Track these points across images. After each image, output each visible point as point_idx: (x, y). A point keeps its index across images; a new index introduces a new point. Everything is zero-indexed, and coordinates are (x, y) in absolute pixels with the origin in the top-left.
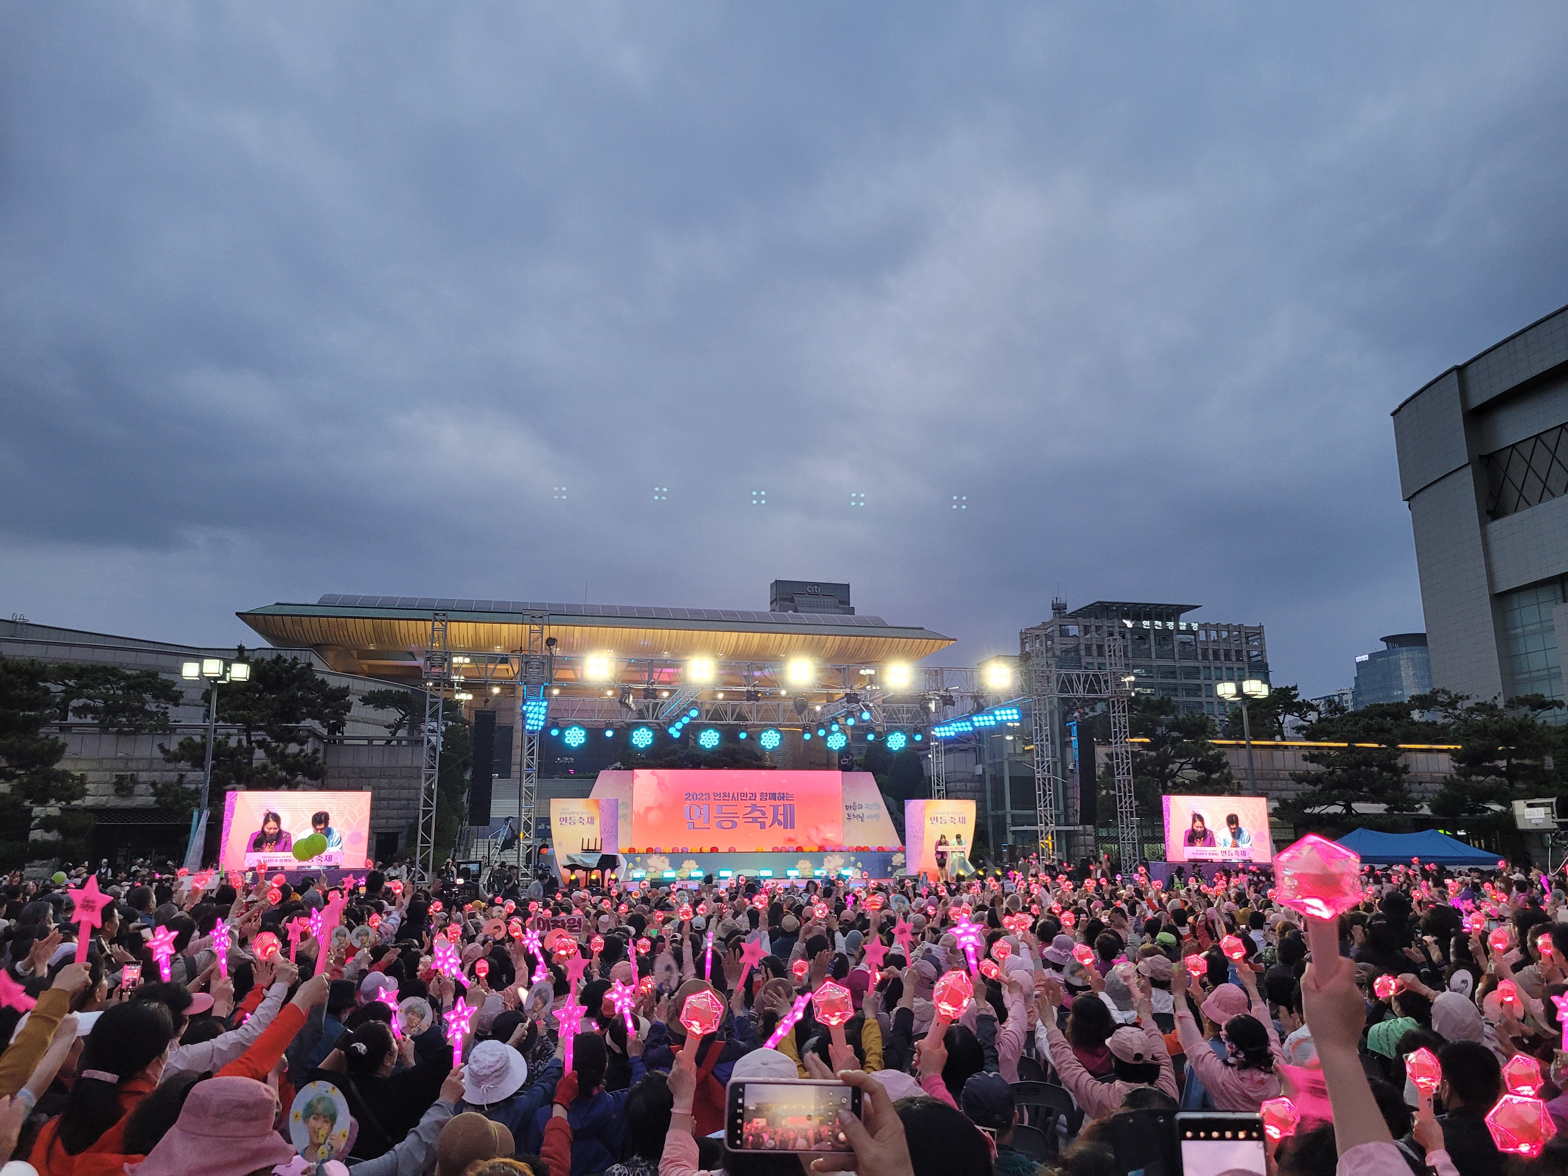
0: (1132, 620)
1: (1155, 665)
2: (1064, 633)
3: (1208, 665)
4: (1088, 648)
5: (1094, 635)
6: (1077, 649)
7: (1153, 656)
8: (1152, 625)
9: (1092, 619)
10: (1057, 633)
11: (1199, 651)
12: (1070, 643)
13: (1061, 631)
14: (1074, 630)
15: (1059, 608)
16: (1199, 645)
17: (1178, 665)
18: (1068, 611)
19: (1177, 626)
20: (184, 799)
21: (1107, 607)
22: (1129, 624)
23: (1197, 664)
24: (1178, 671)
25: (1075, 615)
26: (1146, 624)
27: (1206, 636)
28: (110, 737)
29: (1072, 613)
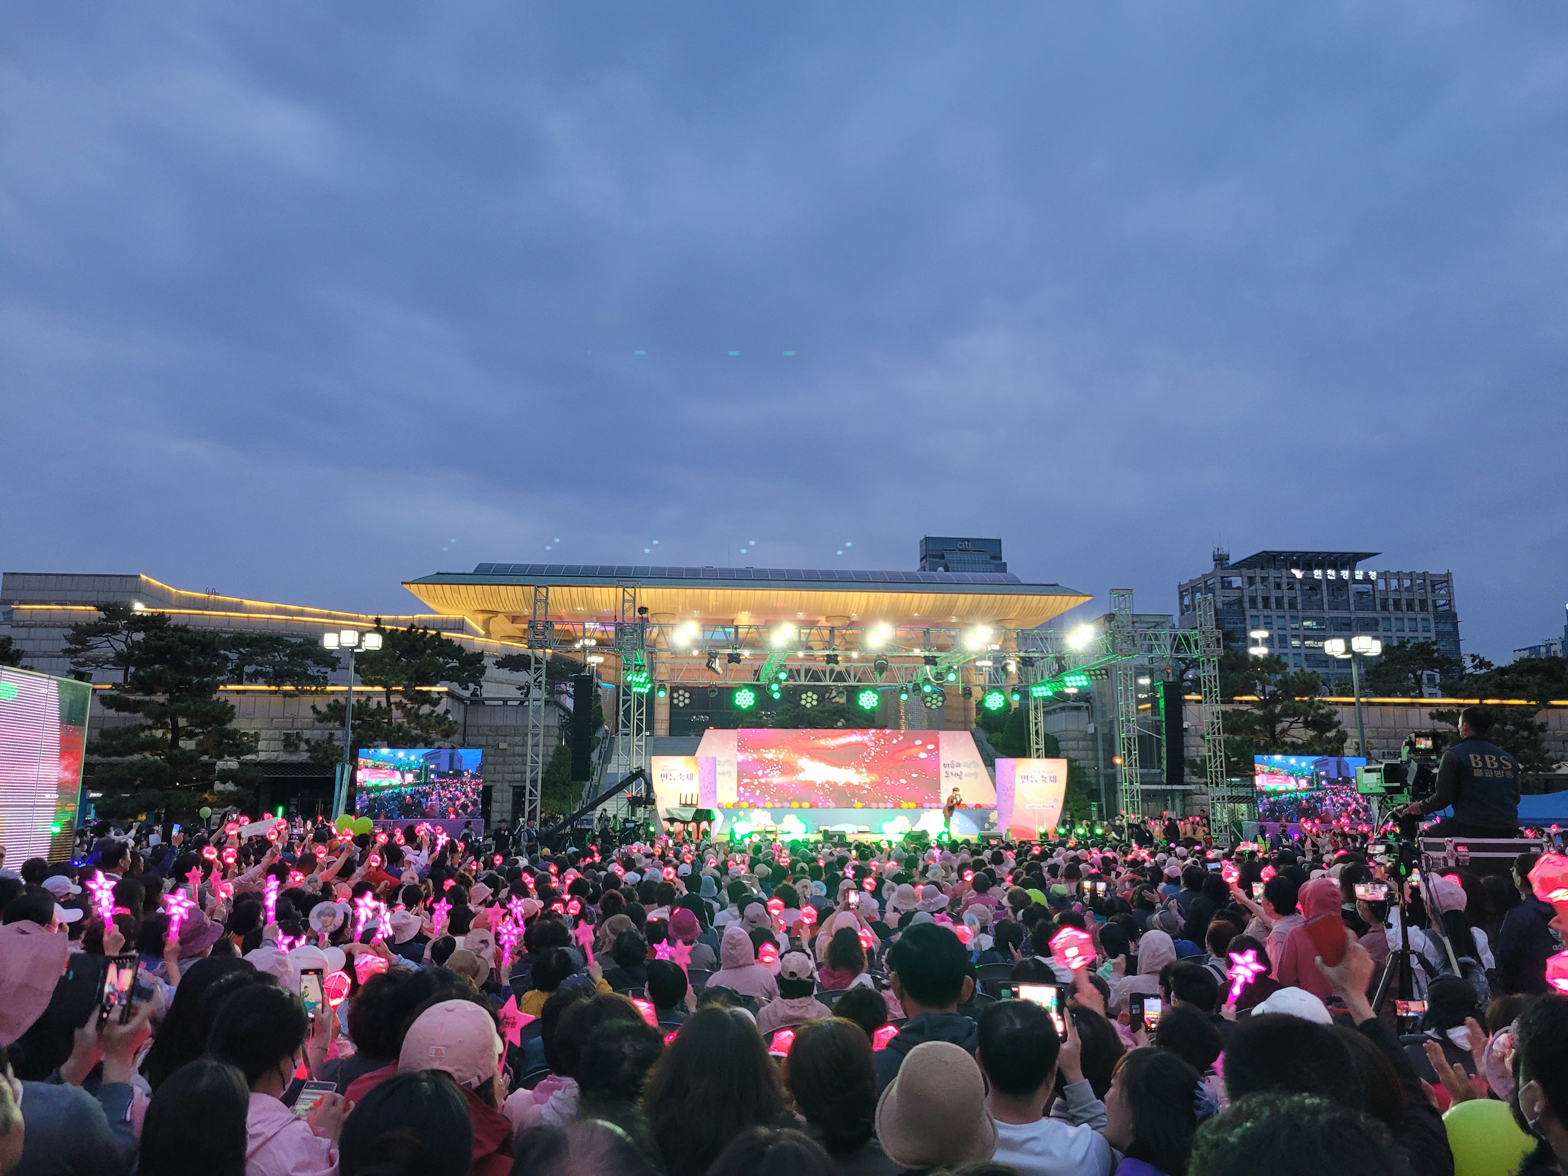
0: (1302, 570)
1: (1327, 617)
2: (1226, 585)
3: (1388, 615)
4: (1253, 601)
5: (1259, 586)
6: (1240, 601)
7: (1326, 607)
8: (1325, 575)
9: (1258, 571)
10: (1218, 586)
11: (1378, 601)
12: (1234, 595)
13: (1222, 583)
14: (1237, 582)
15: (1220, 560)
16: (1377, 595)
17: (1353, 617)
18: (1231, 562)
19: (1352, 575)
20: (333, 755)
21: (1274, 557)
22: (1298, 574)
23: (1374, 615)
24: (1354, 623)
25: (1238, 566)
26: (1317, 574)
27: (1386, 585)
28: (278, 699)
29: (1233, 565)
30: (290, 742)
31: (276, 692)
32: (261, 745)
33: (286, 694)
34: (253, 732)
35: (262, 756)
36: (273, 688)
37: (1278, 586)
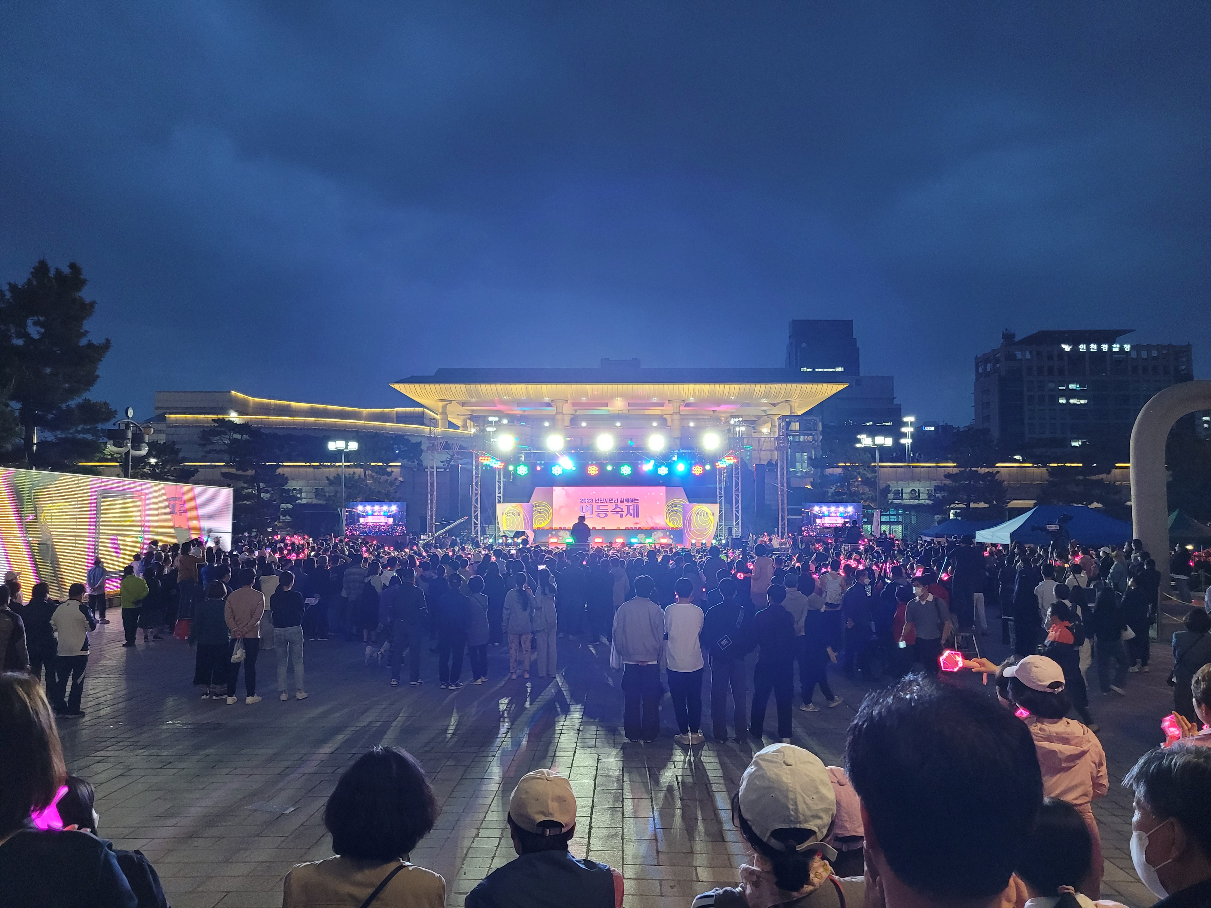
0: (1070, 345)
1: (1088, 380)
2: (1010, 357)
3: (1137, 378)
5: (1035, 358)
7: (1088, 372)
8: (1088, 348)
9: (1036, 345)
10: (1005, 358)
11: (1130, 368)
13: (1008, 356)
14: (1019, 355)
15: (1008, 337)
16: (1130, 363)
17: (1109, 380)
18: (1017, 339)
19: (1110, 348)
21: (1048, 335)
22: (1067, 348)
23: (1127, 379)
24: (1109, 385)
25: (1023, 342)
26: (1082, 347)
27: (1137, 355)
28: (311, 469)
29: (1019, 341)
30: (318, 493)
31: (309, 466)
32: (303, 495)
33: (314, 467)
34: (298, 488)
35: (304, 501)
36: (308, 464)
37: (1050, 358)
